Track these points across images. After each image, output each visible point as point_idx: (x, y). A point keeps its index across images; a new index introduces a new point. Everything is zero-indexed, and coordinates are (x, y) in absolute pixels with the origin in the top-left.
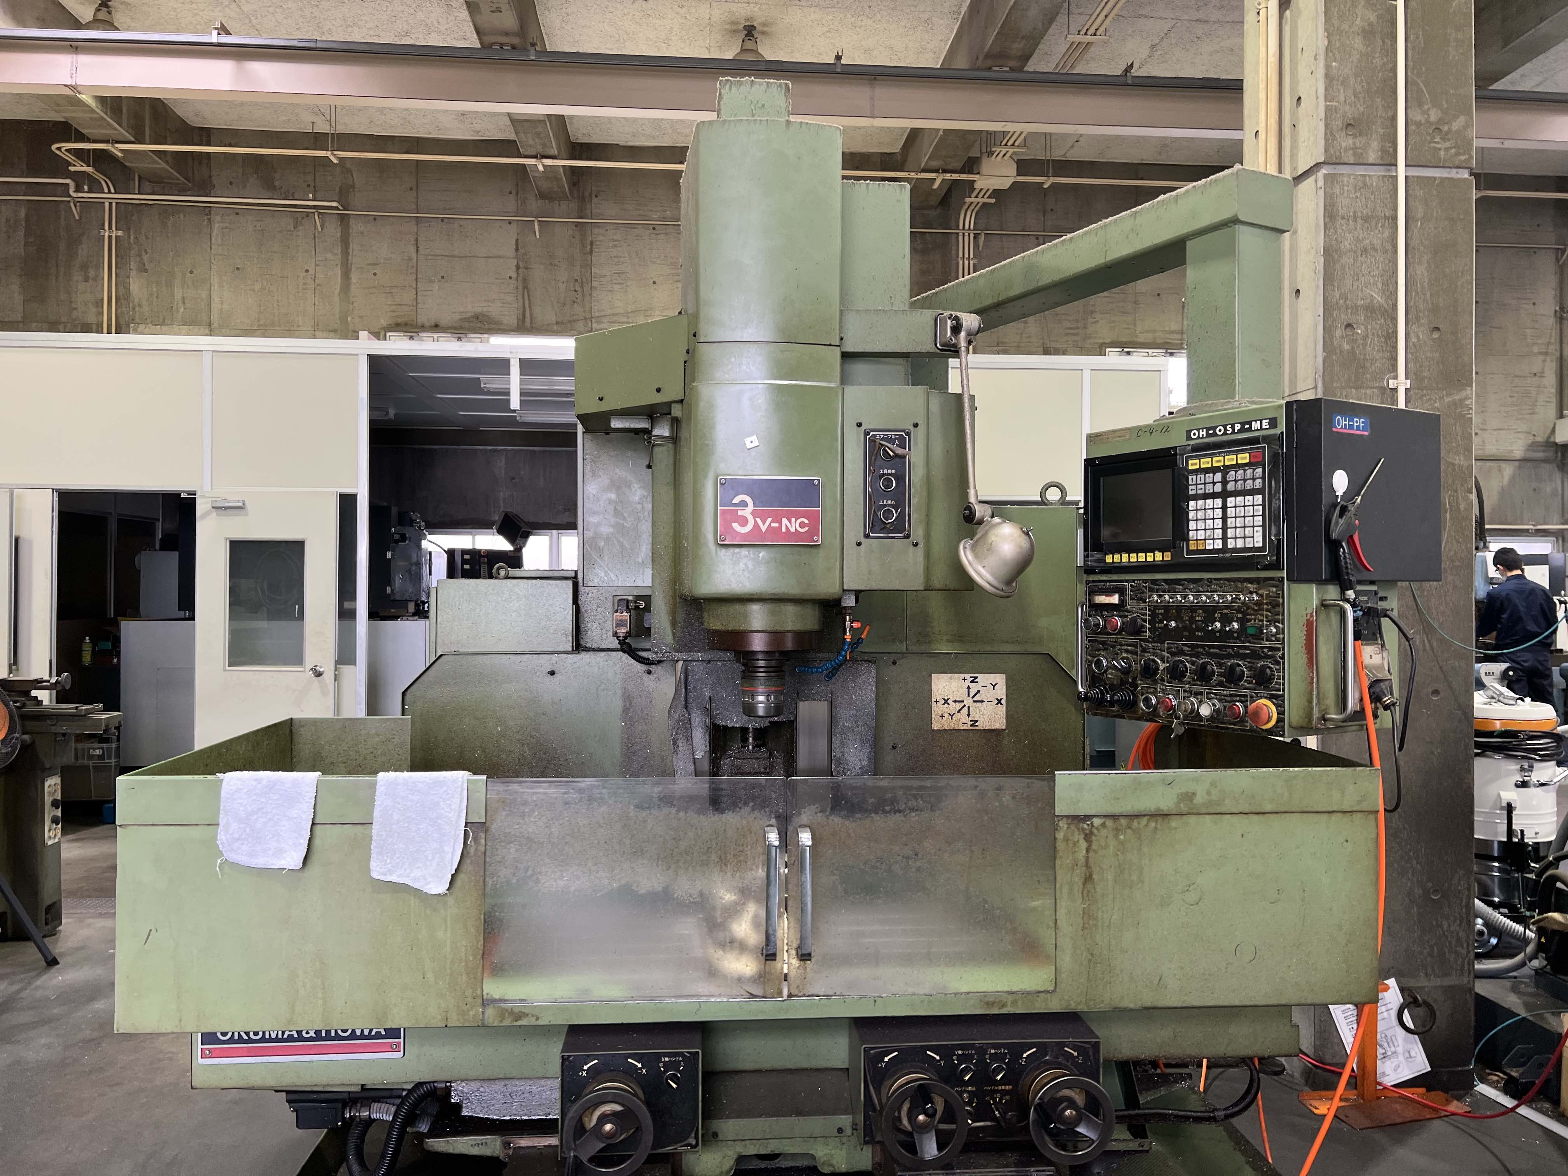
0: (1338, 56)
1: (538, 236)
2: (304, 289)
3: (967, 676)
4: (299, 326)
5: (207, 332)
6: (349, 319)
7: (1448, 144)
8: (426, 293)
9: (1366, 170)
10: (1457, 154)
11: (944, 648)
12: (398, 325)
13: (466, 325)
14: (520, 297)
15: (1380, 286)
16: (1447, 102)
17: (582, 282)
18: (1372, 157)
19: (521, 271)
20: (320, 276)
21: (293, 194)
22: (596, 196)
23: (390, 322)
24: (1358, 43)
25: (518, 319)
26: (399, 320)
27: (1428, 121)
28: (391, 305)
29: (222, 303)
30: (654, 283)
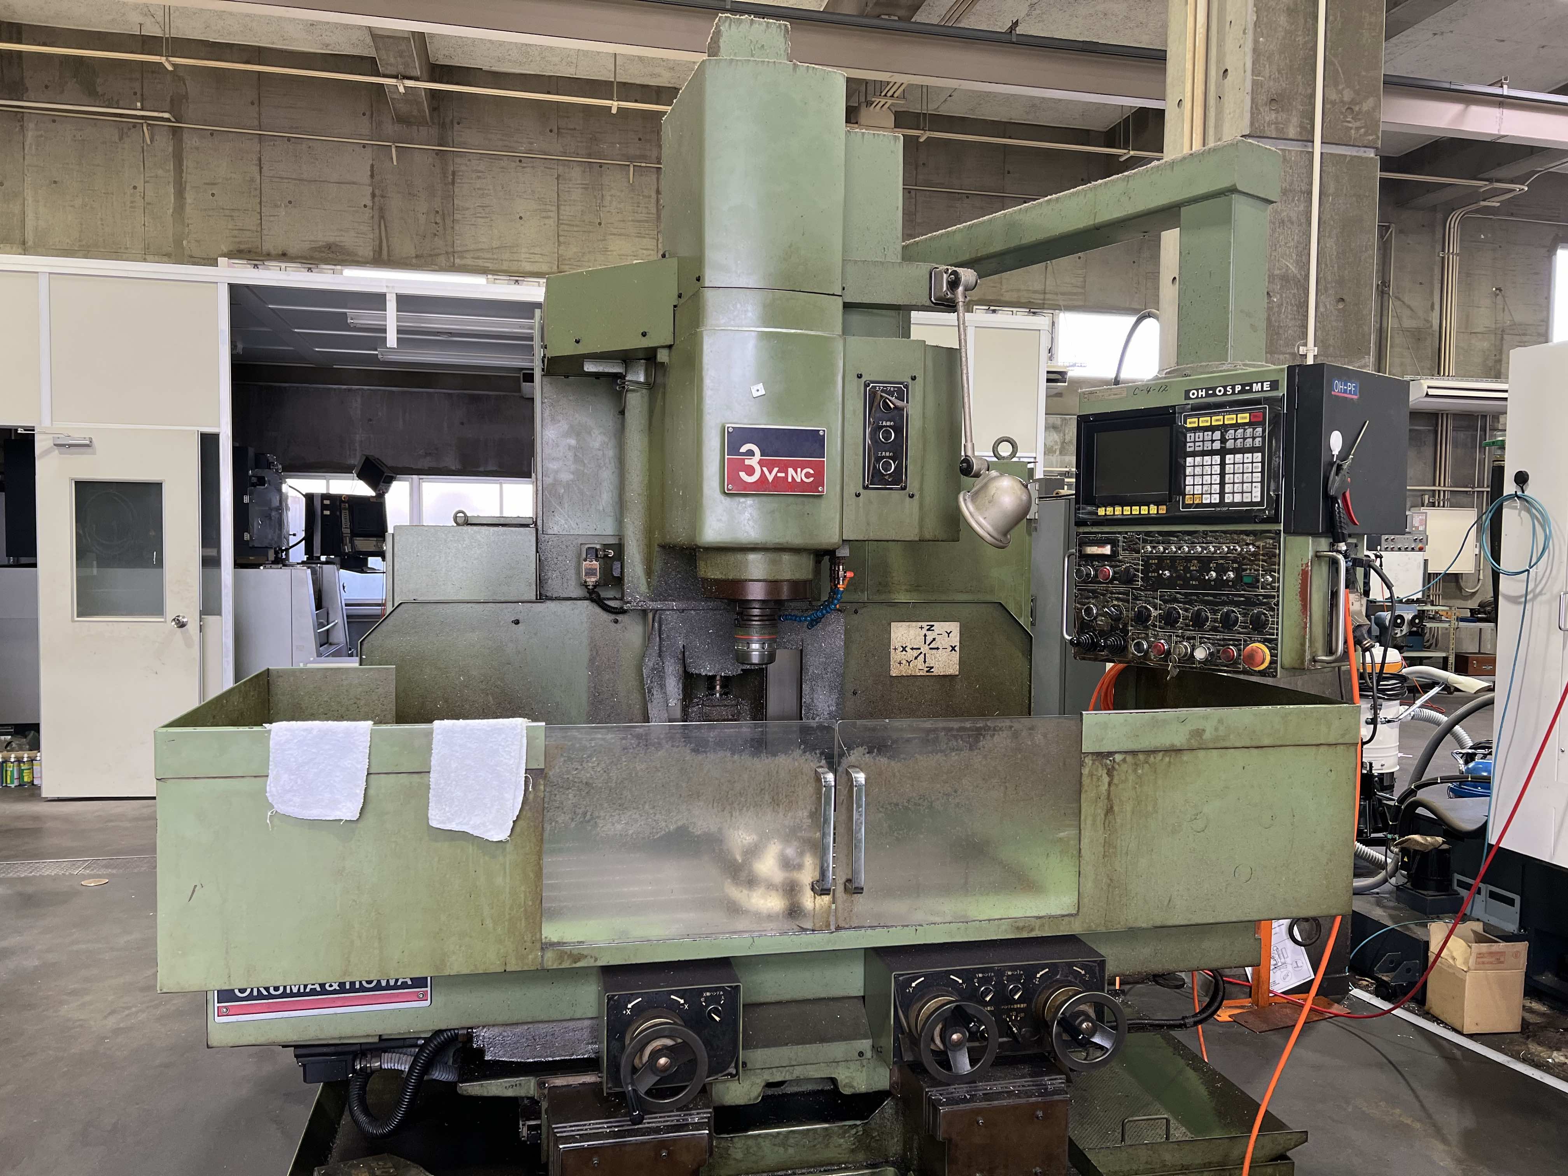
0: (1265, 32)
1: (395, 163)
2: (131, 207)
3: (924, 624)
4: (127, 248)
5: (20, 250)
6: (185, 242)
7: (1358, 124)
8: (272, 218)
9: (1285, 145)
10: (1366, 134)
11: (902, 597)
12: (240, 251)
13: (317, 255)
14: (376, 227)
15: (1294, 257)
16: (1359, 84)
17: (443, 214)
18: (1292, 132)
19: (376, 199)
20: (150, 193)
21: (118, 102)
22: (458, 124)
23: (231, 248)
24: (1283, 20)
25: (374, 251)
26: (242, 247)
27: (1342, 101)
28: (233, 230)
29: (37, 219)
30: (521, 218)
